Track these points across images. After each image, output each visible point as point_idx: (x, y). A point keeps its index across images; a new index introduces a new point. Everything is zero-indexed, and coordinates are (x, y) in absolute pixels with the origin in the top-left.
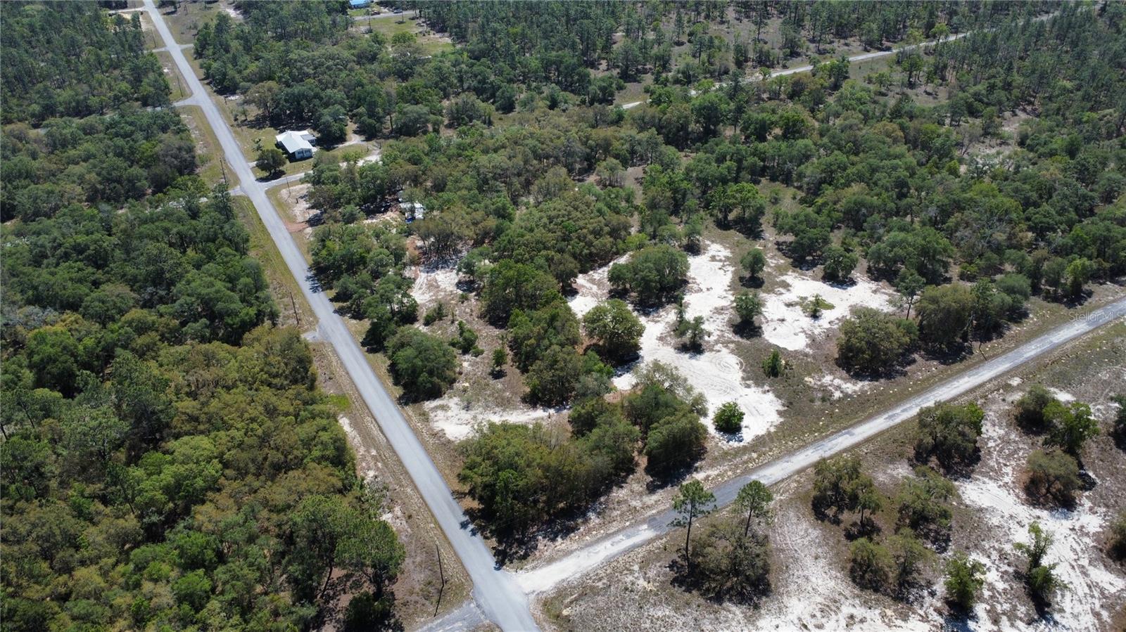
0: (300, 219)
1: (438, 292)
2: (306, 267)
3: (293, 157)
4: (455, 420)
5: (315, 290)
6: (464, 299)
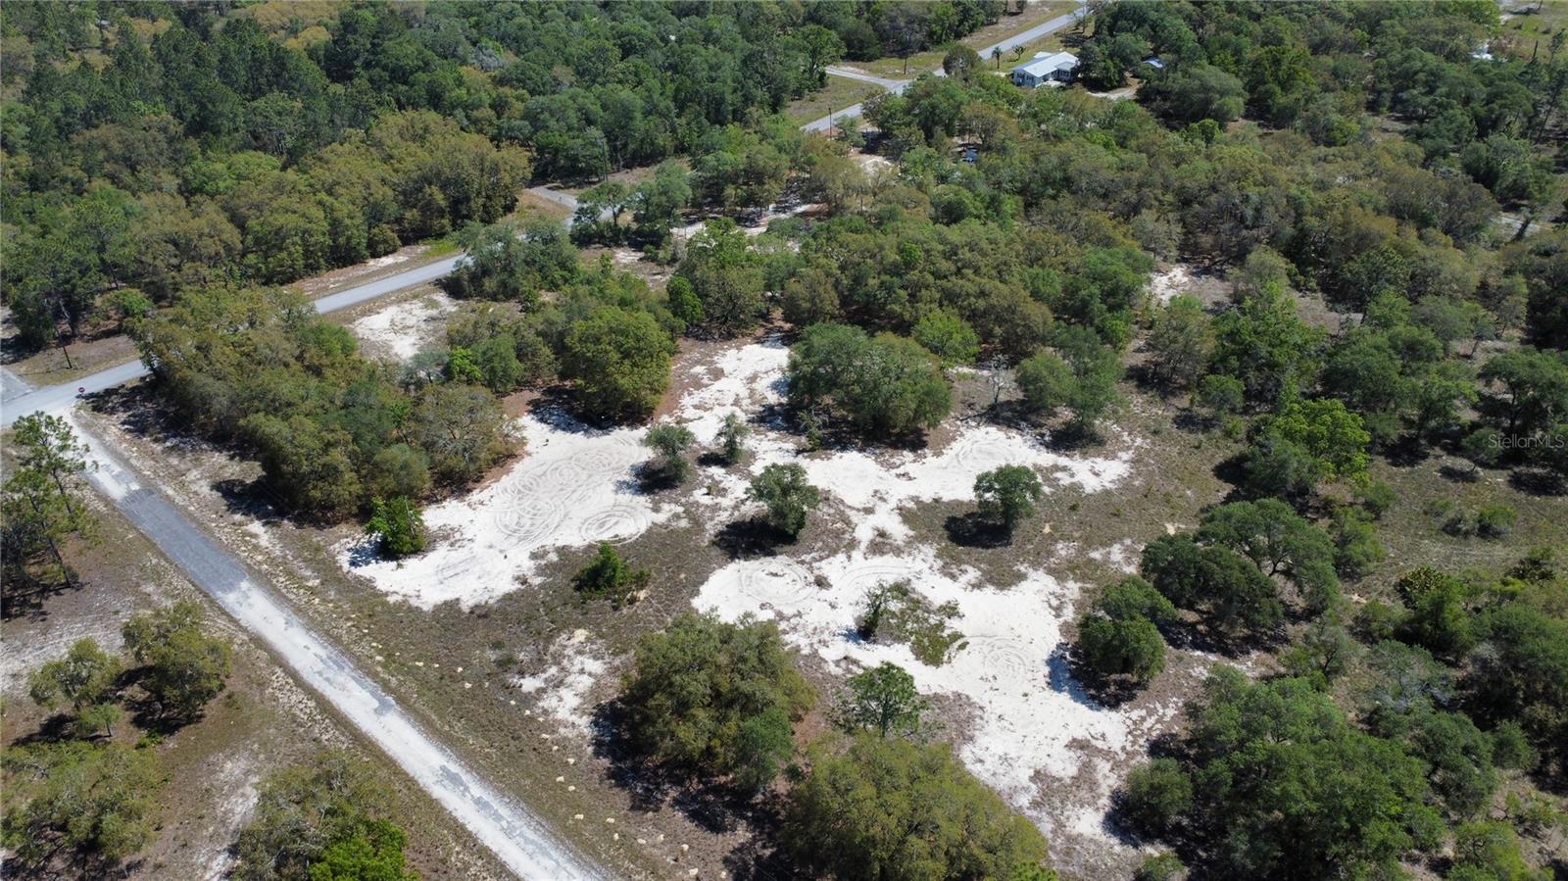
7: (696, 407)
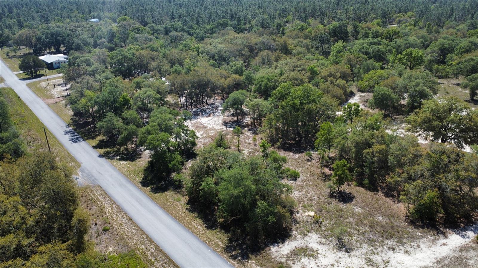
0: (58, 96)
1: (207, 131)
2: (64, 124)
3: (51, 66)
5: (75, 141)
6: (238, 133)
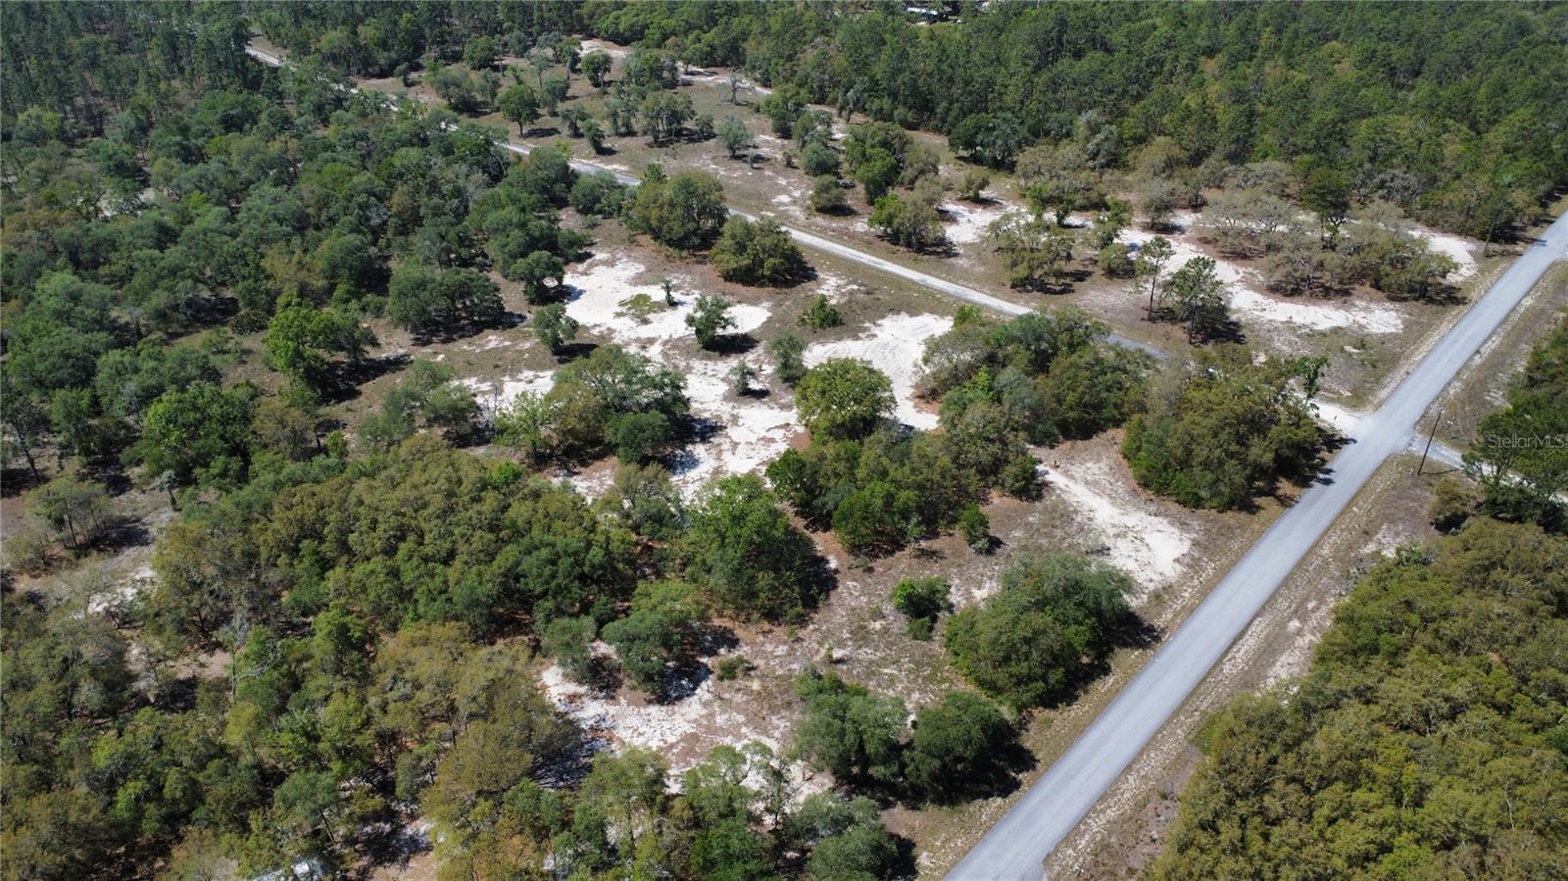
4: (1144, 554)
7: (772, 440)
